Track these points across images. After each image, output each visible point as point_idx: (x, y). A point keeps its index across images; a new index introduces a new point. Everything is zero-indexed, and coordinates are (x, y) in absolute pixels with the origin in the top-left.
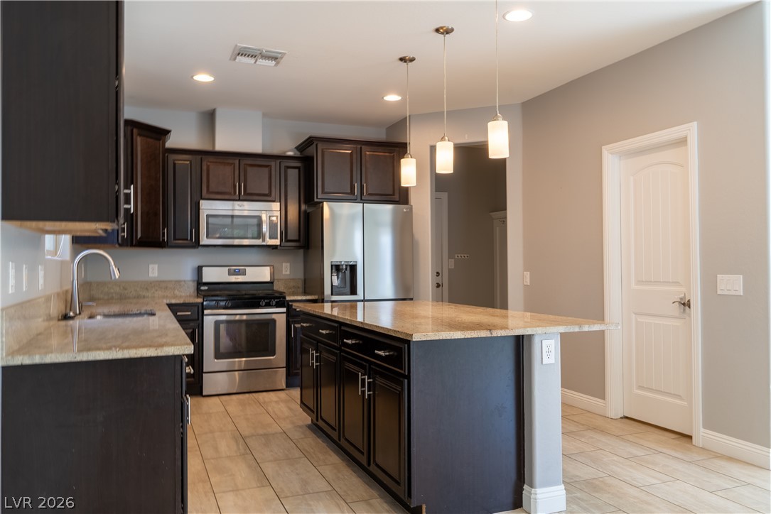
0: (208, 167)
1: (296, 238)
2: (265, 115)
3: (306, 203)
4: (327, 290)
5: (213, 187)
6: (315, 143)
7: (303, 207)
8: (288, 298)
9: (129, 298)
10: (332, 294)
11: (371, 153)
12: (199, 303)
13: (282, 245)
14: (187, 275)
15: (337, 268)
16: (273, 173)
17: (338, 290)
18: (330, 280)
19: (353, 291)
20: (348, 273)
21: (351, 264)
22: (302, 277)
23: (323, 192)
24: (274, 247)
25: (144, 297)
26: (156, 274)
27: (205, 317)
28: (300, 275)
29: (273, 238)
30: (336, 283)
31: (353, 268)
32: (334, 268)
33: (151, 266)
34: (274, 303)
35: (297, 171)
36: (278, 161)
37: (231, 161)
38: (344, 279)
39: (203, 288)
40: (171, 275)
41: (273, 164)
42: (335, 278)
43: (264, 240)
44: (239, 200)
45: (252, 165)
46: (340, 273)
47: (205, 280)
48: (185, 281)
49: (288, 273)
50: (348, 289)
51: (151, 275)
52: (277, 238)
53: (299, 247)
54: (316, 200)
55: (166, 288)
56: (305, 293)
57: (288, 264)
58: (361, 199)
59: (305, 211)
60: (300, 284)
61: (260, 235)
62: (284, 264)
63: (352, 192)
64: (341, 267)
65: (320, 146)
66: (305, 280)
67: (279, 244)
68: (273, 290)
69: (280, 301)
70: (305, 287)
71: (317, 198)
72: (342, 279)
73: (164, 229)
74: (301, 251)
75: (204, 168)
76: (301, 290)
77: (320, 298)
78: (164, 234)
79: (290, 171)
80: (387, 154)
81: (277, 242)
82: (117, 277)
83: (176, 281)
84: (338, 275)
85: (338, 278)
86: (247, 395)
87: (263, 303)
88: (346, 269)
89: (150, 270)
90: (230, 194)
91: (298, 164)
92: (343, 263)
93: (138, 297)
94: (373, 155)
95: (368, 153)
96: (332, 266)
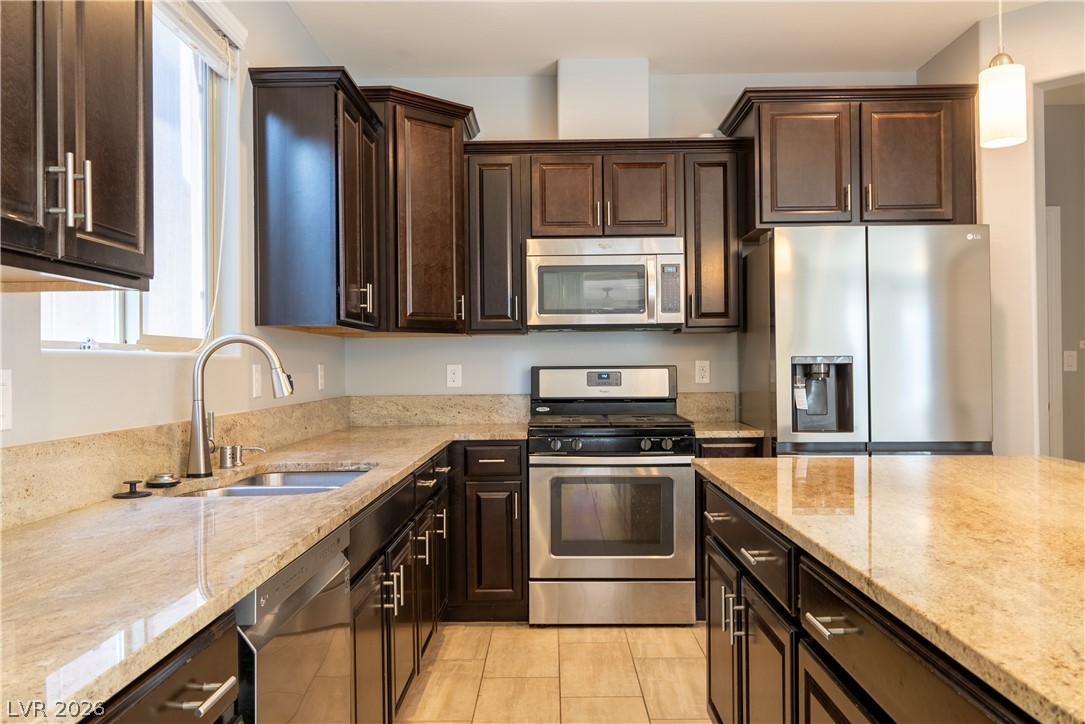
0: (543, 172)
1: (721, 309)
2: (655, 66)
3: (739, 236)
4: (784, 418)
5: (553, 212)
6: (755, 105)
7: (734, 247)
8: (699, 435)
9: (413, 426)
10: (795, 429)
11: (886, 116)
12: (523, 440)
13: (690, 324)
14: (515, 385)
15: (805, 372)
16: (671, 177)
17: (808, 419)
18: (789, 396)
19: (845, 423)
20: (832, 381)
21: (839, 361)
22: (735, 389)
23: (774, 207)
24: (676, 329)
25: (438, 425)
26: (459, 383)
27: (530, 469)
28: (732, 385)
29: (670, 310)
30: (803, 402)
31: (843, 372)
32: (799, 370)
33: (450, 368)
34: (669, 444)
35: (720, 170)
36: (682, 152)
37: (586, 159)
38: (822, 395)
39: (539, 409)
40: (485, 386)
41: (670, 159)
42: (801, 393)
43: (651, 315)
44: (604, 236)
45: (627, 165)
46: (814, 383)
47: (543, 394)
48: (508, 395)
49: (706, 380)
50: (832, 418)
51: (450, 384)
52: (677, 310)
53: (729, 328)
54: (758, 226)
55: (477, 408)
56: (742, 422)
57: (706, 363)
58: (862, 220)
59: (738, 255)
60: (731, 403)
61: (642, 304)
62: (697, 362)
63: (841, 204)
64: (815, 369)
65: (767, 109)
66: (741, 395)
67: (683, 321)
68: (675, 415)
69: (684, 441)
70: (741, 410)
71: (761, 222)
72: (818, 395)
73: (459, 298)
74: (734, 336)
75: (536, 176)
76: (732, 416)
77: (769, 435)
78: (459, 305)
79: (704, 172)
80: (923, 115)
81: (679, 318)
82: (286, 394)
83: (494, 396)
84: (807, 388)
85: (808, 393)
86: (615, 631)
87: (646, 444)
88: (827, 374)
89: (449, 375)
90: (585, 224)
91: (724, 157)
92: (819, 360)
93: (428, 426)
94: (889, 119)
95: (876, 117)
96: (794, 366)
